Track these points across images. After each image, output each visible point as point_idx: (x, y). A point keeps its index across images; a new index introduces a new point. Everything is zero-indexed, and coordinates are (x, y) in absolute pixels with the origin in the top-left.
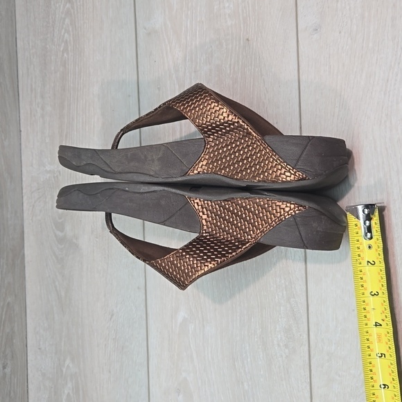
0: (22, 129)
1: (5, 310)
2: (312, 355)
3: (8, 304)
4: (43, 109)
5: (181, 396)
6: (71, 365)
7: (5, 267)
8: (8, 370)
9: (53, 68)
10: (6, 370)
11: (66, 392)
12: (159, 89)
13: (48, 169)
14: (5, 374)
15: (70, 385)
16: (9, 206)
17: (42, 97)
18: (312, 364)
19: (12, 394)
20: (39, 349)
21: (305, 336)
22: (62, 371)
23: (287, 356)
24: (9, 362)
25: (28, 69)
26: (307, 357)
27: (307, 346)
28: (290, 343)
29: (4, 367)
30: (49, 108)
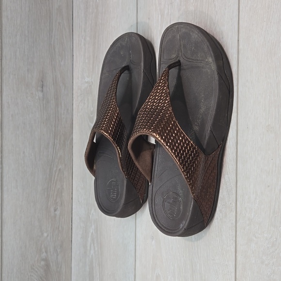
0: (74, 54)
1: (57, 173)
2: (238, 220)
3: (60, 170)
4: (85, 40)
5: (154, 241)
6: (94, 214)
7: (58, 145)
8: (58, 213)
9: (91, 11)
10: (56, 212)
11: (91, 231)
12: (149, 18)
13: (87, 81)
14: (55, 215)
15: (93, 227)
16: (63, 106)
17: (85, 31)
18: (237, 226)
19: (60, 228)
20: (79, 201)
21: (234, 204)
22: (89, 217)
23: (221, 219)
24: (59, 207)
25: (78, 13)
26: (234, 221)
27: (235, 212)
28: (224, 209)
29: (55, 210)
30: (88, 39)
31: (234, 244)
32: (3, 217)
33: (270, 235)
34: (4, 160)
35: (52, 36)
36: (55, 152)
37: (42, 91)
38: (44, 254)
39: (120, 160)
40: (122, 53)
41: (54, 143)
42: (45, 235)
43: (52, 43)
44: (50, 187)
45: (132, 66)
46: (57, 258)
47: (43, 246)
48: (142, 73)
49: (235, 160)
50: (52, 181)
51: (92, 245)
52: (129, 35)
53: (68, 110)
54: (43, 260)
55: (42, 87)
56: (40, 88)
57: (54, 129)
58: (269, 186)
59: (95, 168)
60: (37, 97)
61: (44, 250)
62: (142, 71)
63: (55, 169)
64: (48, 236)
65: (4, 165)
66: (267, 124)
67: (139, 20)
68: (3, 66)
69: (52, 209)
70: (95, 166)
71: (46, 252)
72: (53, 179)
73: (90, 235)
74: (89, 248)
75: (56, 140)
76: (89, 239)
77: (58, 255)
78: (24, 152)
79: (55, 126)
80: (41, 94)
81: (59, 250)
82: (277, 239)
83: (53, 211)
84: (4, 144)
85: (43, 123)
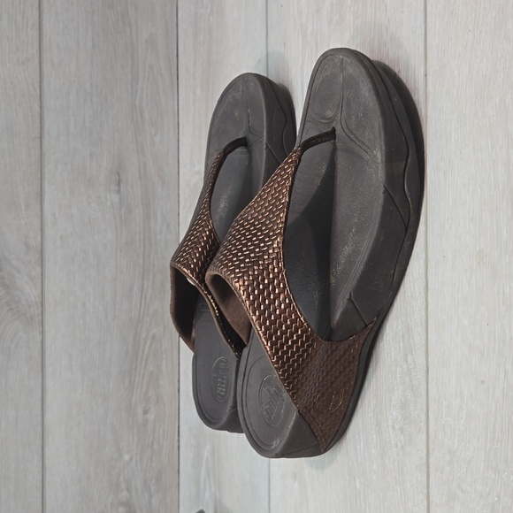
1: (148, 343)
2: (431, 451)
3: (154, 336)
5: (296, 483)
7: (150, 290)
8: (151, 416)
10: (148, 416)
11: (206, 455)
14: (146, 422)
15: (208, 447)
16: (159, 217)
19: (156, 446)
21: (423, 418)
24: (152, 407)
26: (425, 452)
27: (425, 434)
28: (406, 426)
29: (145, 412)
30: (198, 91)
31: (425, 502)
32: (46, 422)
33: (488, 489)
34: (46, 318)
35: (137, 91)
36: (145, 303)
37: (119, 192)
38: (125, 493)
39: (218, 321)
40: (236, 115)
41: (143, 286)
42: (127, 457)
43: (137, 103)
44: (136, 369)
45: (251, 138)
46: (150, 503)
47: (122, 477)
48: (265, 151)
49: (424, 325)
50: (140, 359)
51: (207, 481)
52: (244, 78)
53: (168, 225)
54: (122, 504)
55: (119, 185)
56: (113, 187)
57: (141, 262)
58: (483, 382)
59: (193, 334)
60: (109, 203)
61: (123, 486)
62: (265, 147)
63: (144, 335)
64: (131, 459)
65: (47, 328)
66: (478, 249)
67: (270, 49)
68: (44, 150)
69: (140, 410)
70: (194, 330)
71: (129, 490)
72: (140, 354)
73: (204, 461)
74: (202, 486)
75: (145, 281)
76: (203, 470)
77: (151, 496)
78: (84, 304)
79: (144, 256)
80: (115, 198)
81: (153, 488)
82: (499, 497)
83: (142, 413)
84: (46, 290)
85: (121, 250)
